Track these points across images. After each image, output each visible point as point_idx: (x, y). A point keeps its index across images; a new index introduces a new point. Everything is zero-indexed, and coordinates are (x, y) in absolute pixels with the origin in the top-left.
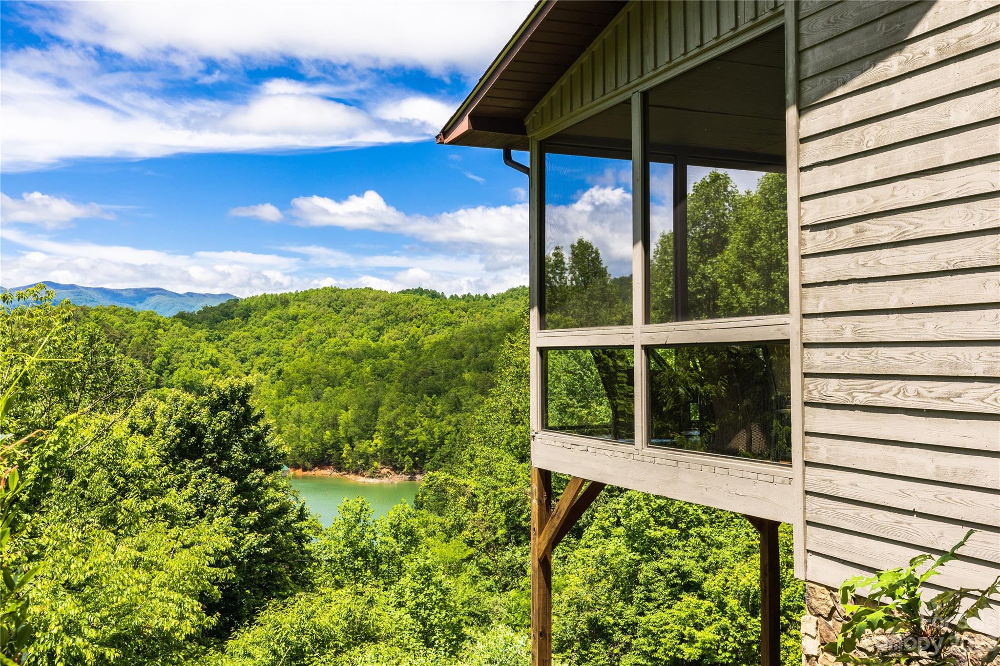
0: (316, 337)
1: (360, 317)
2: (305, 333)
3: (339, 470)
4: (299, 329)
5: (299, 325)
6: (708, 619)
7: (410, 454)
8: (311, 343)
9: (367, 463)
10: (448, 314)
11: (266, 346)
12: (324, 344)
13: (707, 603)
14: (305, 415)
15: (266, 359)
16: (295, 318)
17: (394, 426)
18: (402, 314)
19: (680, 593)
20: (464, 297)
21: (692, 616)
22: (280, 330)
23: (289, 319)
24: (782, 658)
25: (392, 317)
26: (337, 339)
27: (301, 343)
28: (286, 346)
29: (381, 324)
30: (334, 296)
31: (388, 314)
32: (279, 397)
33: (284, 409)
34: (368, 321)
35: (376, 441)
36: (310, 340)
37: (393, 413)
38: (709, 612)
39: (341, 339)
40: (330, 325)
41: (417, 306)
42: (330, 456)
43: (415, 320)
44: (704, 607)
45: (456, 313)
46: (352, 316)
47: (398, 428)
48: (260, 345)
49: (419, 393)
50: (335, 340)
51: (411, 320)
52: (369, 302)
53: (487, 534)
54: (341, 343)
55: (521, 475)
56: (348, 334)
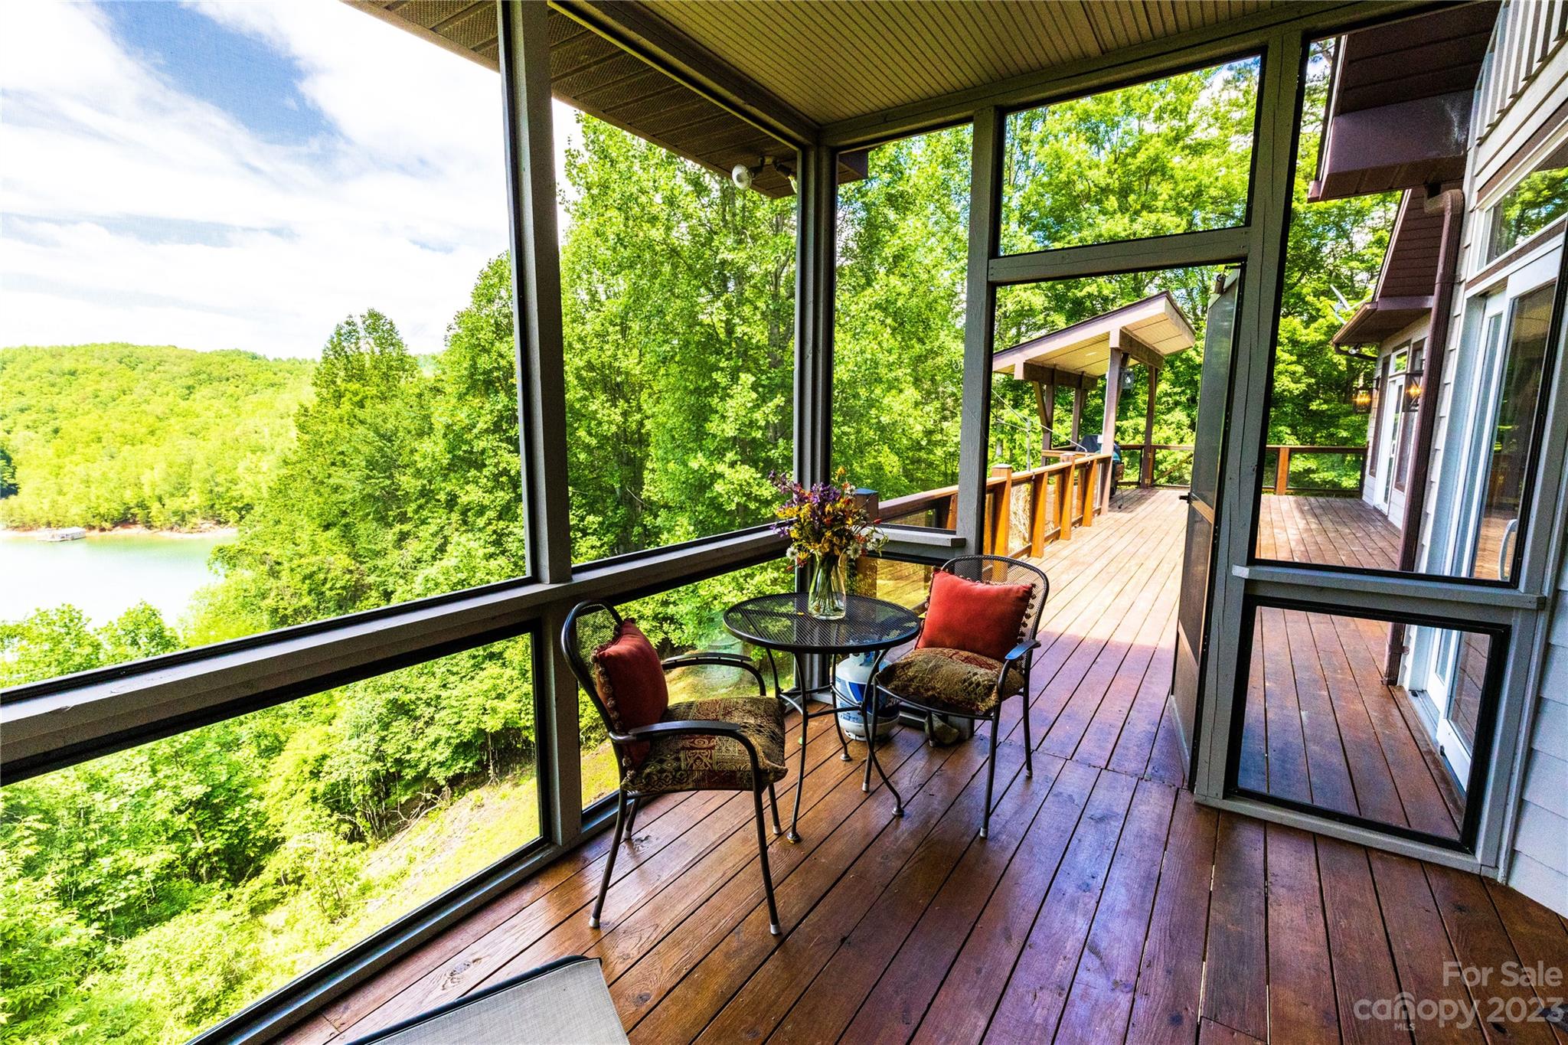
0: (104, 396)
1: (163, 375)
2: (88, 389)
3: (150, 527)
4: (80, 385)
5: (80, 381)
6: (510, 688)
7: (235, 508)
8: (98, 399)
9: (183, 519)
10: (270, 375)
11: (33, 402)
12: (117, 402)
13: (508, 672)
14: (96, 474)
15: (34, 416)
16: (73, 373)
17: (213, 483)
18: (215, 374)
19: (483, 663)
20: (289, 360)
21: (495, 687)
22: (53, 385)
23: (64, 374)
24: (580, 712)
25: (204, 376)
26: (134, 396)
27: (84, 399)
28: (63, 402)
29: (191, 383)
30: (126, 352)
31: (198, 373)
32: (59, 456)
33: (66, 470)
34: (174, 378)
35: (191, 498)
36: (97, 396)
37: (212, 470)
38: (512, 681)
39: (140, 397)
40: (124, 383)
41: (233, 366)
42: (134, 515)
43: (232, 380)
44: (506, 677)
45: (280, 374)
46: (153, 374)
47: (217, 485)
48: (23, 402)
49: (241, 450)
50: (132, 397)
51: (228, 380)
52: (173, 359)
53: (295, 601)
54: (140, 400)
55: (323, 544)
56: (148, 391)
